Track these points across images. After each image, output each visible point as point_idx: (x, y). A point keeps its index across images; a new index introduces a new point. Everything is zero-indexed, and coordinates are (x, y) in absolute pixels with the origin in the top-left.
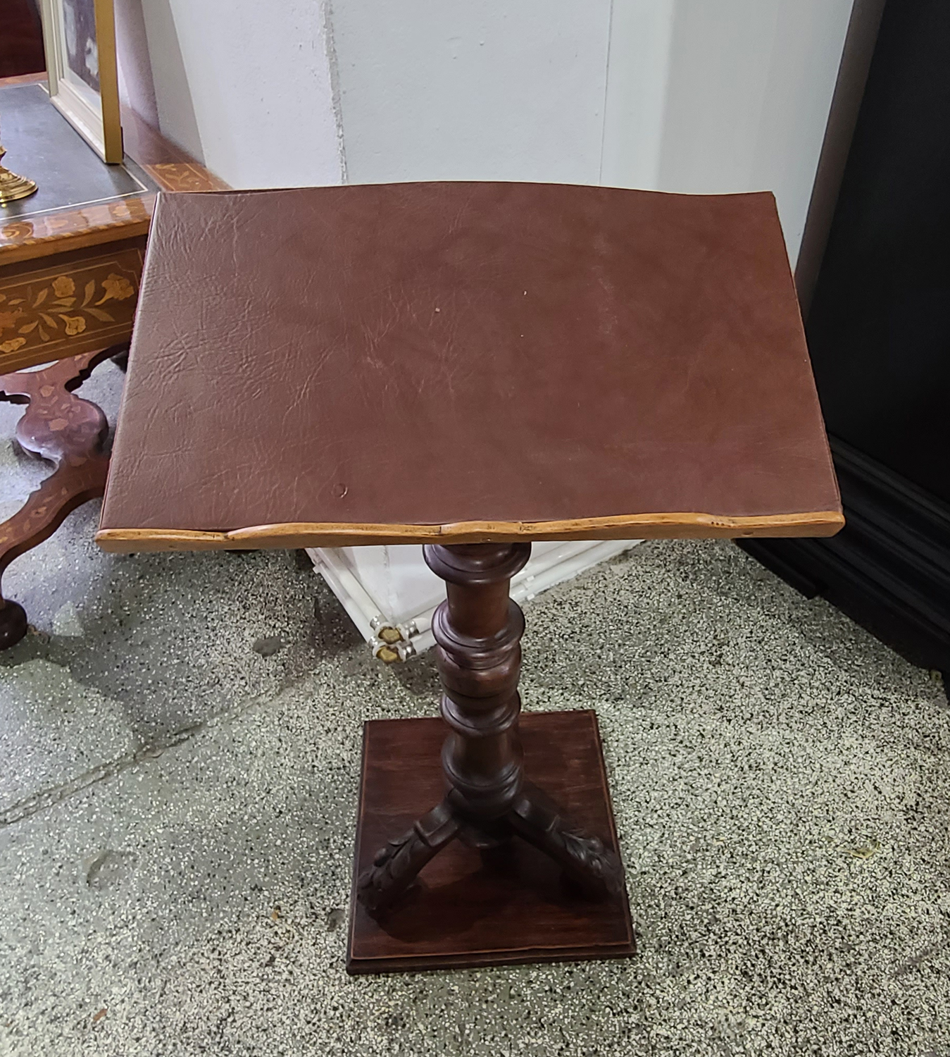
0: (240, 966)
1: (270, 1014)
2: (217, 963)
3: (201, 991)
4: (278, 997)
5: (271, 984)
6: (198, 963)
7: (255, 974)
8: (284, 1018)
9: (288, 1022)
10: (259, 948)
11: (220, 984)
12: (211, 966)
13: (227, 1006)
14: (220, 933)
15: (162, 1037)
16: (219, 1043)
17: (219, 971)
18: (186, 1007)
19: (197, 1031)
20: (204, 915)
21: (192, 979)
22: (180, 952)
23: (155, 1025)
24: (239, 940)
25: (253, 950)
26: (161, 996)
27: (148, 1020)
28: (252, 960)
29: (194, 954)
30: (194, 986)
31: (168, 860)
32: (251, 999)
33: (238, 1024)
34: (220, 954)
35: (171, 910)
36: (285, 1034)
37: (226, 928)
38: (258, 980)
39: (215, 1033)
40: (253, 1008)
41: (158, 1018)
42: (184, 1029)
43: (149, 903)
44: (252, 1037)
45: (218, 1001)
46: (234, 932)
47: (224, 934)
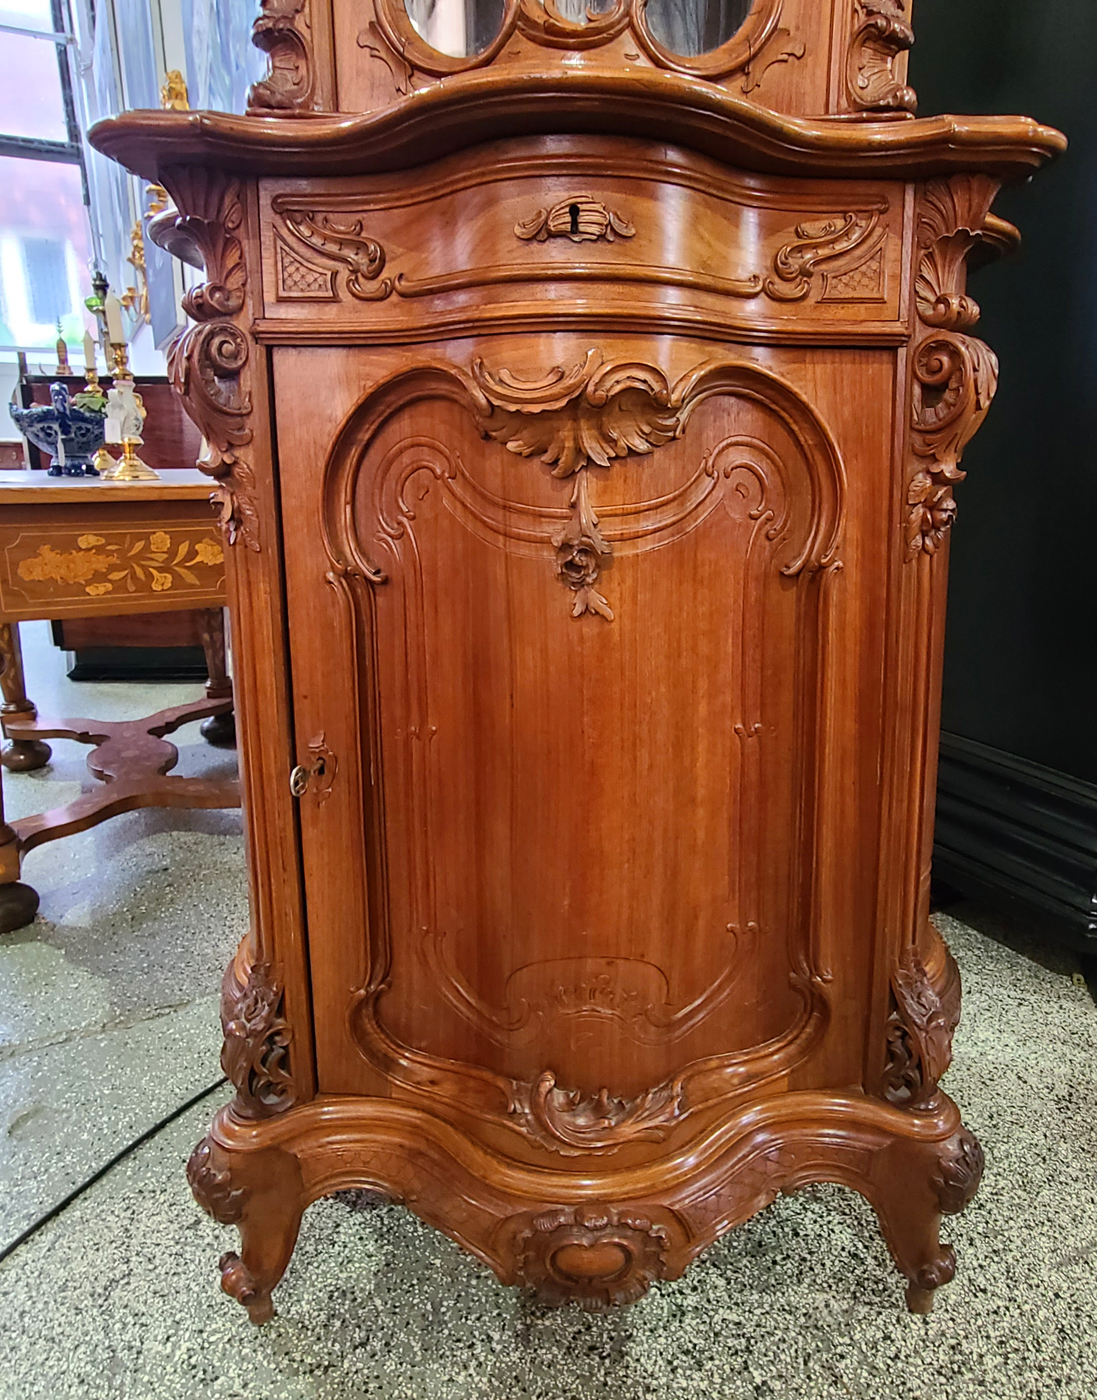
0: (154, 1227)
1: (176, 1278)
2: (126, 1222)
3: (98, 1250)
4: (192, 1261)
5: (187, 1248)
6: (103, 1220)
7: (170, 1236)
8: (193, 1285)
9: (196, 1289)
10: (183, 1210)
11: (124, 1243)
12: (119, 1224)
13: (125, 1267)
14: (141, 1192)
15: (34, 1294)
16: (101, 1306)
17: (127, 1230)
18: (73, 1265)
19: (78, 1291)
20: (129, 1173)
21: (91, 1236)
22: (87, 1208)
23: (31, 1281)
24: (162, 1200)
25: (176, 1212)
26: (49, 1250)
27: (25, 1274)
28: (171, 1222)
29: (102, 1211)
30: (91, 1243)
31: (105, 1119)
32: (157, 1262)
33: (132, 1287)
34: (133, 1213)
35: (90, 1166)
36: (187, 1303)
37: (151, 1187)
38: (172, 1243)
39: (99, 1295)
40: (157, 1271)
41: (36, 1274)
42: (63, 1289)
43: (69, 1158)
44: (145, 1302)
45: (115, 1261)
46: (158, 1193)
47: (146, 1194)
